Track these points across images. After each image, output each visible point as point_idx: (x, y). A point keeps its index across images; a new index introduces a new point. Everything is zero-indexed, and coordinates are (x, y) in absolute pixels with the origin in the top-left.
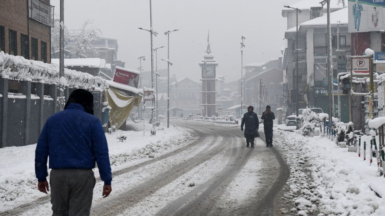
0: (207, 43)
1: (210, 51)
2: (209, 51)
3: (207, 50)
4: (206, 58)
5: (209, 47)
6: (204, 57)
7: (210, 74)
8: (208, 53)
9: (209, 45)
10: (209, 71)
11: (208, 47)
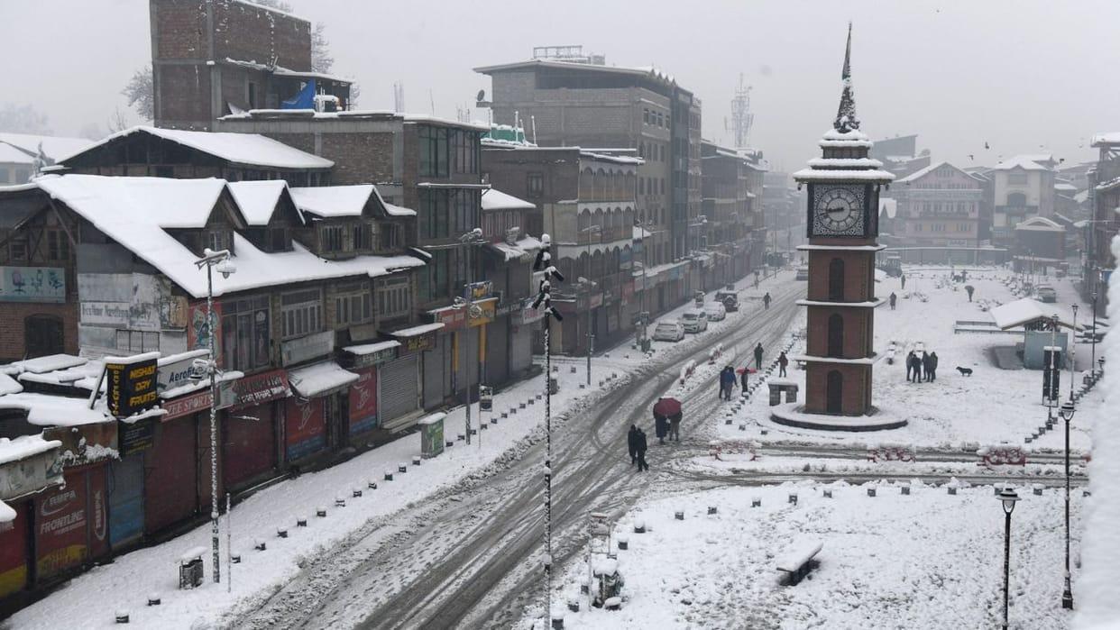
0: (842, 84)
1: (851, 118)
2: (845, 119)
3: (840, 115)
4: (830, 152)
5: (847, 100)
6: (823, 147)
7: (842, 224)
8: (843, 130)
9: (847, 91)
10: (841, 210)
11: (842, 103)
